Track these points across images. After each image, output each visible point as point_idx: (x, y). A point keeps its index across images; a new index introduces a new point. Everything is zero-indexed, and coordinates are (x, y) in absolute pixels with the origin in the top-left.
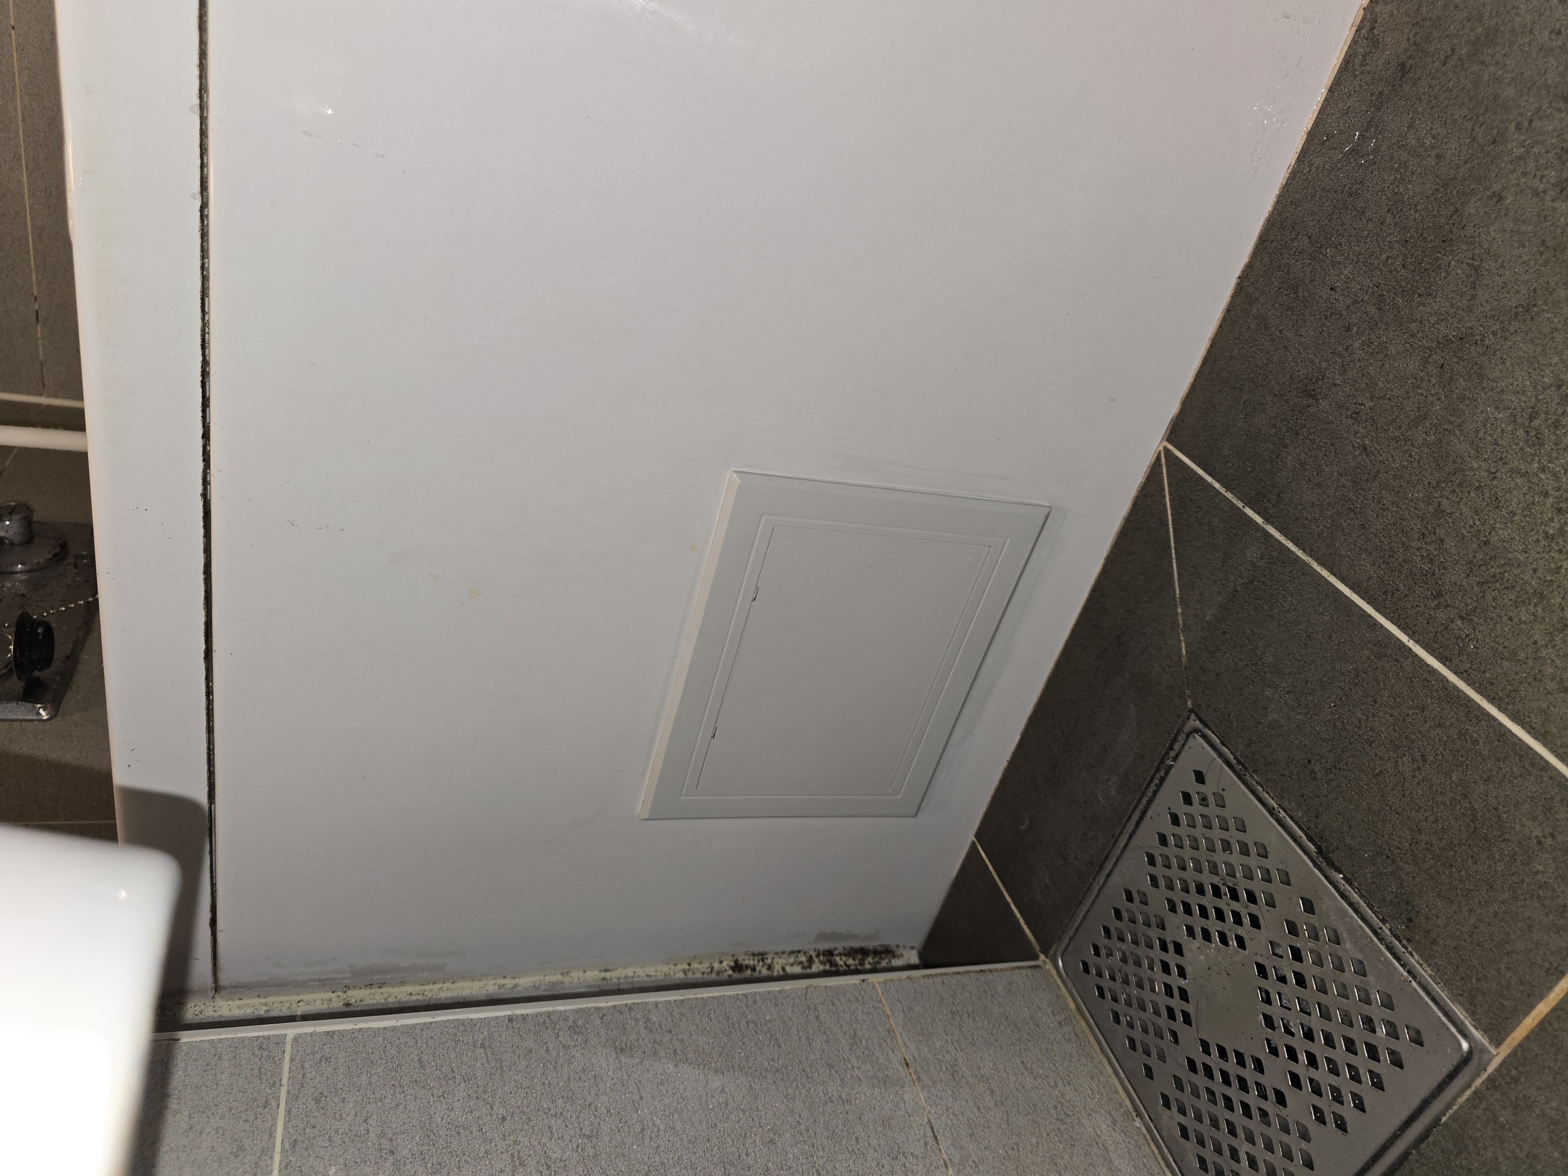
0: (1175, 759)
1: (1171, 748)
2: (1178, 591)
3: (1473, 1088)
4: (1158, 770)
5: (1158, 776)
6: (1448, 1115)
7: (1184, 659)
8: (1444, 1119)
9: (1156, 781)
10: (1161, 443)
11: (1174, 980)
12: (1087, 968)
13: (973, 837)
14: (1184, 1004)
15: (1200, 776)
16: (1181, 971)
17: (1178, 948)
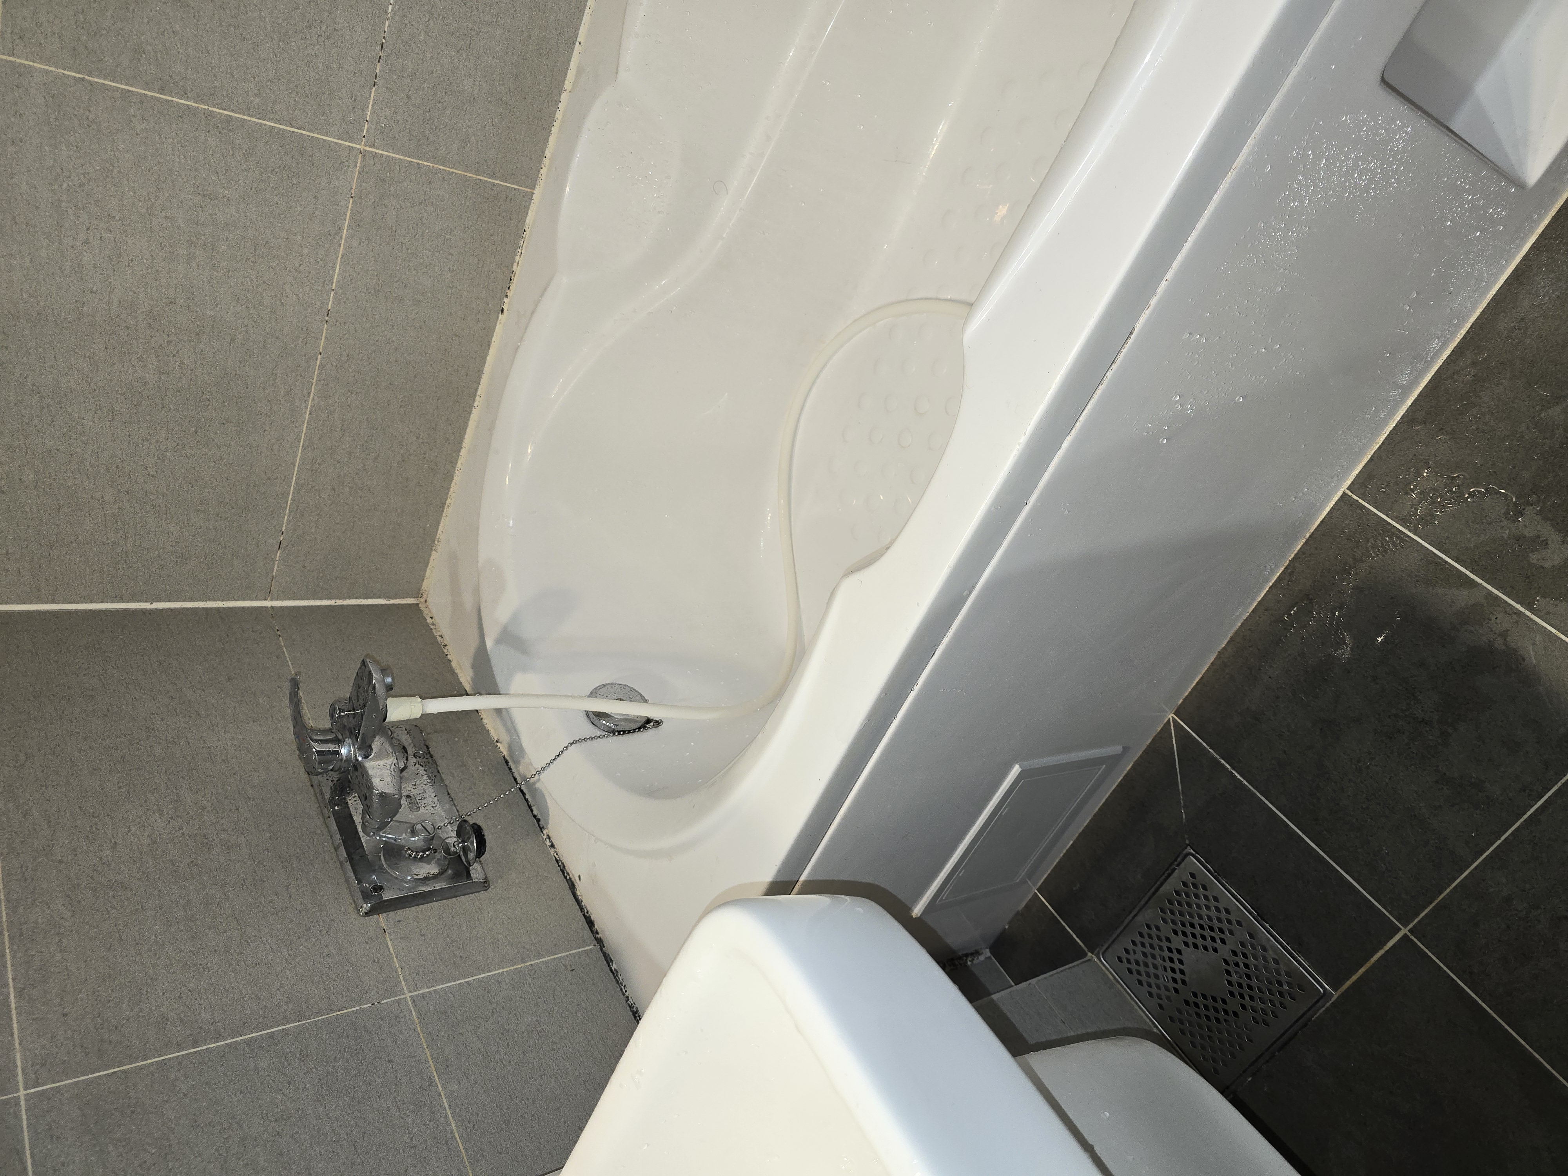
0: (1178, 865)
1: (1176, 860)
2: (1180, 788)
3: (1326, 1007)
4: (1167, 870)
5: (1167, 872)
6: (1315, 1017)
7: (1184, 821)
8: (1313, 1019)
9: (1166, 875)
10: (1171, 716)
11: (1177, 965)
12: (1120, 959)
13: (1036, 891)
14: (1182, 977)
15: (1193, 875)
16: (1181, 962)
17: (1179, 952)
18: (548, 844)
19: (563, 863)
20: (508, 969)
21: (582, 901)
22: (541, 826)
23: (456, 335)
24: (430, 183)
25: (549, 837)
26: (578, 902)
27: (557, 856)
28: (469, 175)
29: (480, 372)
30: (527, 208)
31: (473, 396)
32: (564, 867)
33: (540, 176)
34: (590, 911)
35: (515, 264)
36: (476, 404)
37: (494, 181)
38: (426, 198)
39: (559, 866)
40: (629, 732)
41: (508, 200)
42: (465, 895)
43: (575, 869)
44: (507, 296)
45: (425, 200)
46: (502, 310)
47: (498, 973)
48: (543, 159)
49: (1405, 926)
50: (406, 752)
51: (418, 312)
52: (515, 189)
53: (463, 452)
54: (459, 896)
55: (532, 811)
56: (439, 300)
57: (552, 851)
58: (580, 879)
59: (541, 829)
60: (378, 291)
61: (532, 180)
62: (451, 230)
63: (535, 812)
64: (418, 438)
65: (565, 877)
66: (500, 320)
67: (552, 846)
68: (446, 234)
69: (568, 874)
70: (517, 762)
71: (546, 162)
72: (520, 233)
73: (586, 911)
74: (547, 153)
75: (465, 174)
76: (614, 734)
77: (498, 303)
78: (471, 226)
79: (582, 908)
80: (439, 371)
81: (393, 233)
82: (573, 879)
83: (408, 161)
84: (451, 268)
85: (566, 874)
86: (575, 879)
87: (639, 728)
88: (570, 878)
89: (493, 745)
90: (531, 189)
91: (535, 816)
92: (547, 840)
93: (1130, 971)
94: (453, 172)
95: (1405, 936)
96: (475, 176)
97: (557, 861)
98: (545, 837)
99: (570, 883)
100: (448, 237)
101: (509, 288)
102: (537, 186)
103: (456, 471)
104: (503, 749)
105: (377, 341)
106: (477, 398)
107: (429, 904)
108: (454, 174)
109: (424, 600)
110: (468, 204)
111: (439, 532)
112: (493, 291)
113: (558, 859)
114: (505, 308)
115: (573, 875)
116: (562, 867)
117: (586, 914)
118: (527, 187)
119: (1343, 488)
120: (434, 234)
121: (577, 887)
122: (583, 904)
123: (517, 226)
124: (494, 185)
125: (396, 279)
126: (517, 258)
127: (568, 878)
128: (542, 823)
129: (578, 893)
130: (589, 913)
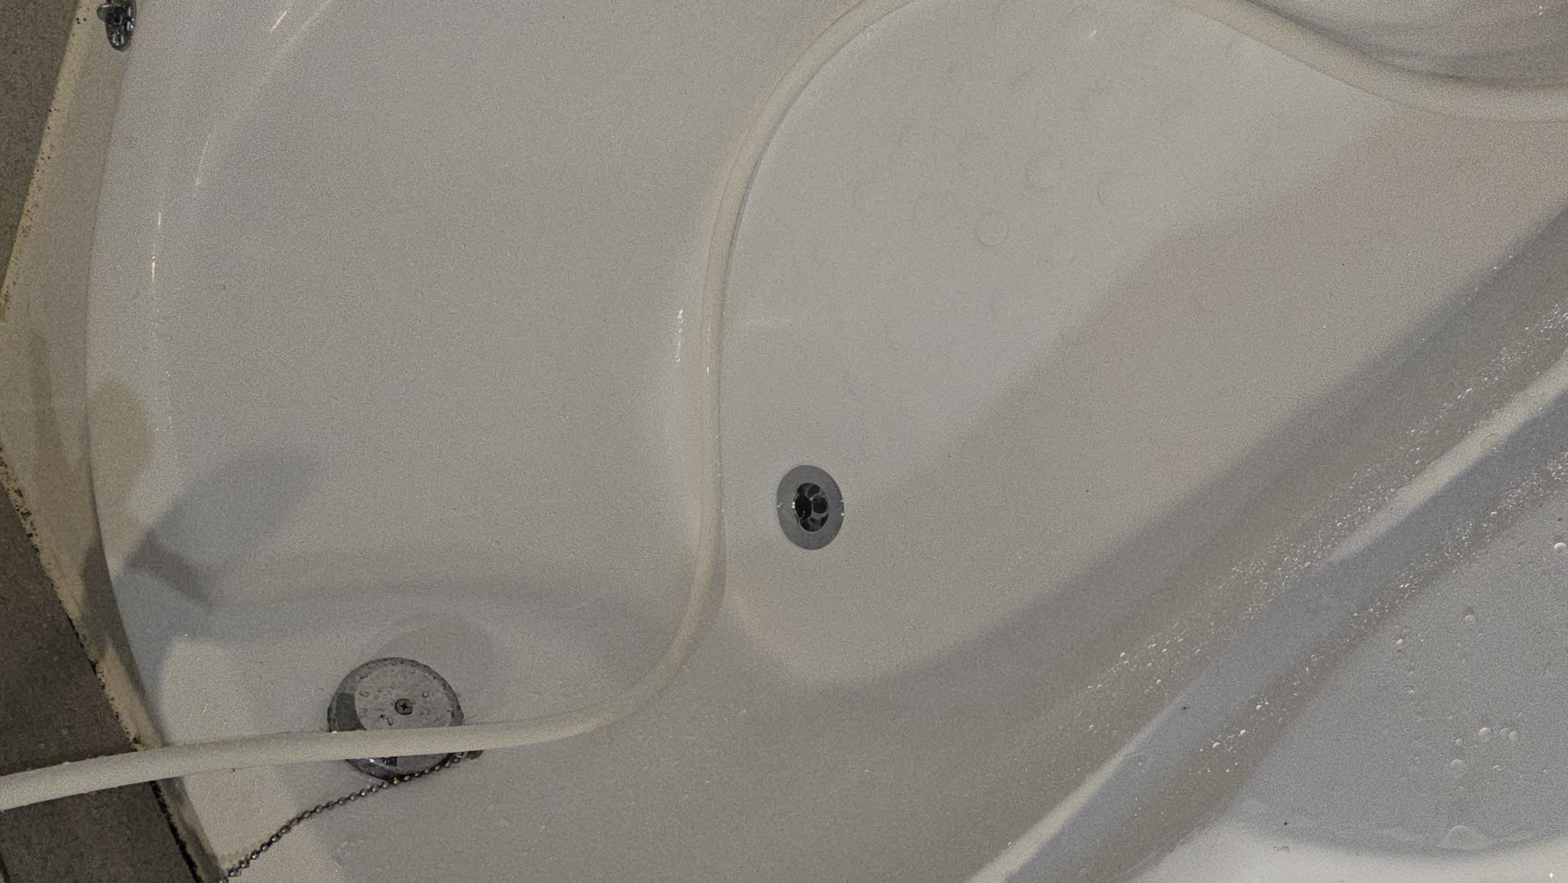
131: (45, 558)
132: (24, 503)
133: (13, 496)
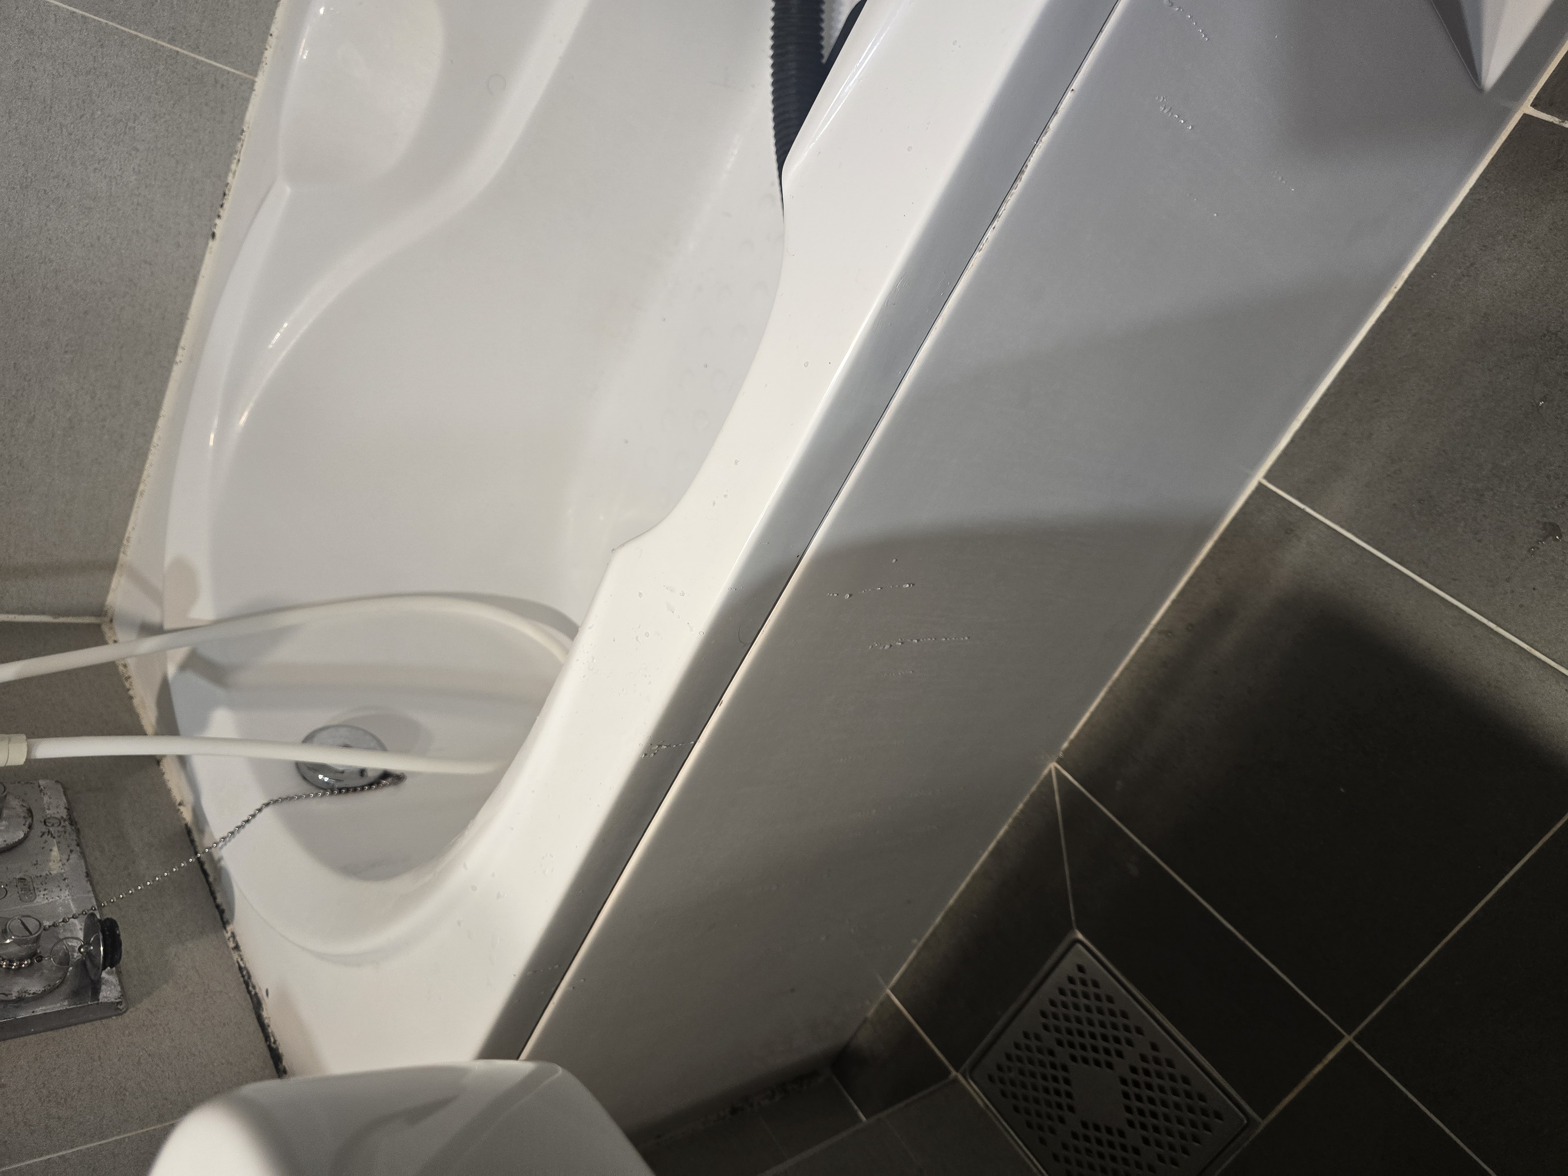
0: (1063, 956)
3: (1250, 1139)
10: (1053, 765)
11: (1063, 1087)
12: (991, 1078)
13: (889, 991)
14: (1069, 1101)
15: (1081, 969)
16: (1067, 1082)
17: (1065, 1068)
18: (232, 945)
19: (248, 973)
20: (134, 1133)
21: (269, 1026)
22: (225, 920)
23: (146, 262)
24: (102, 46)
25: (233, 935)
26: (263, 1027)
27: (241, 963)
28: (160, 42)
29: (182, 317)
30: (247, 100)
31: (174, 347)
32: (249, 977)
33: (264, 59)
34: (278, 1038)
35: (231, 175)
36: (178, 359)
37: (198, 57)
38: (96, 66)
39: (243, 976)
40: (355, 790)
41: (219, 86)
42: (84, 1023)
43: (263, 981)
44: (219, 216)
45: (95, 69)
46: (213, 235)
47: (116, 1141)
48: (267, 38)
49: (1349, 1033)
50: (32, 816)
51: (88, 224)
52: (229, 72)
53: (161, 423)
54: (76, 1024)
55: (215, 899)
56: (119, 210)
57: (235, 956)
58: (267, 994)
59: (225, 923)
60: (27, 187)
61: (254, 67)
62: (135, 115)
63: (219, 901)
64: (92, 398)
65: (249, 992)
66: (211, 248)
67: (237, 948)
68: (129, 120)
69: (254, 987)
70: (202, 832)
71: (272, 41)
72: (237, 134)
73: (272, 1040)
74: (274, 29)
75: (155, 41)
76: (332, 793)
77: (206, 225)
78: (165, 114)
79: (267, 1036)
80: (122, 308)
81: (47, 109)
82: (260, 995)
83: (68, 10)
84: (136, 170)
85: (251, 988)
86: (262, 994)
87: (370, 785)
88: (256, 994)
89: (174, 808)
90: (251, 74)
91: (218, 907)
92: (231, 939)
93: (1004, 1094)
94: (137, 36)
95: (1350, 1045)
96: (169, 46)
97: (240, 968)
98: (229, 934)
99: (255, 999)
100: (130, 124)
101: (222, 206)
102: (260, 73)
103: (152, 449)
104: (187, 815)
105: (27, 257)
106: (180, 351)
107: (22, 1039)
108: (138, 39)
109: (109, 619)
110: (159, 82)
111: (129, 528)
112: (199, 206)
113: (242, 965)
114: (218, 231)
115: (260, 988)
116: (246, 977)
117: (272, 1045)
118: (245, 72)
119: (1259, 477)
120: (110, 118)
121: (264, 1006)
122: (270, 1030)
123: (232, 122)
124: (198, 62)
125: (52, 175)
126: (233, 167)
127: (253, 993)
128: (227, 916)
129: (265, 1014)
130: (277, 1043)
131: (136, 702)
132: (127, 672)
133: (121, 668)
